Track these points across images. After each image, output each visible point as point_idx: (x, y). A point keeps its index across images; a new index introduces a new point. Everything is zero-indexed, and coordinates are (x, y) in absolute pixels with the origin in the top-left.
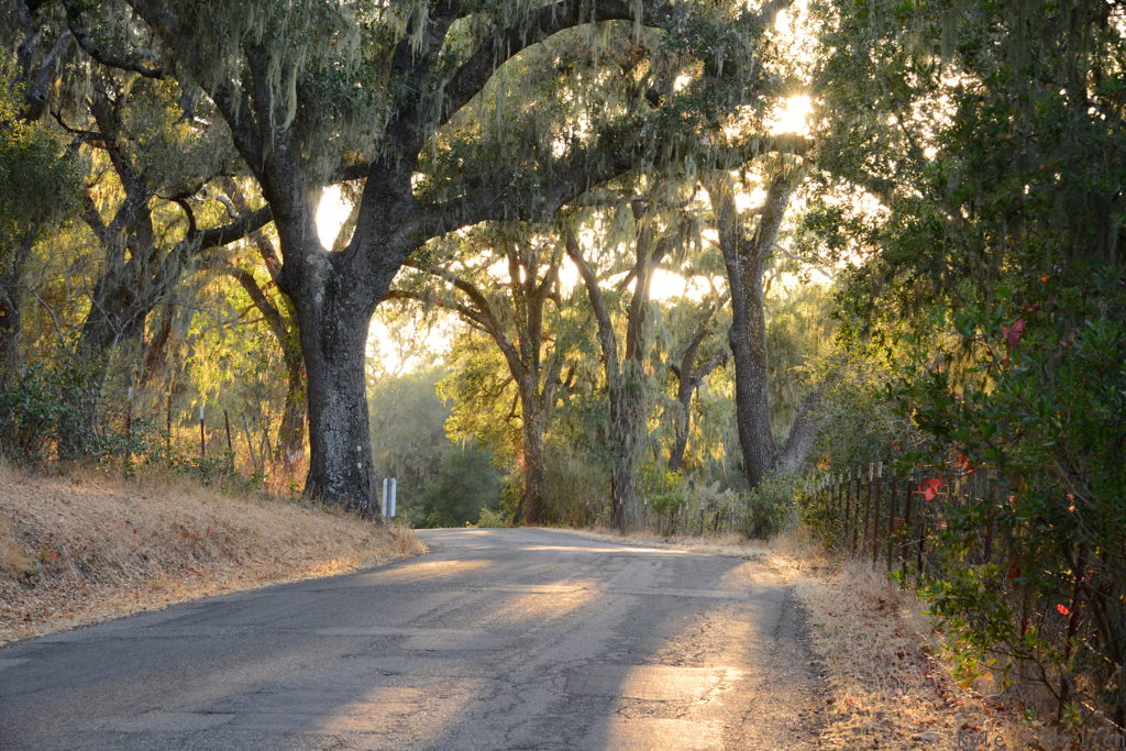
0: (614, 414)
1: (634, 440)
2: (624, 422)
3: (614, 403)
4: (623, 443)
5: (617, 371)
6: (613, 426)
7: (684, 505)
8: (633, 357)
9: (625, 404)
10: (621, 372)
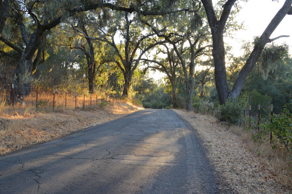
0: (187, 86)
1: (191, 92)
2: (189, 88)
3: (186, 84)
4: (189, 92)
5: (187, 77)
6: (187, 89)
7: (200, 106)
8: (191, 75)
9: (189, 84)
10: (188, 78)
